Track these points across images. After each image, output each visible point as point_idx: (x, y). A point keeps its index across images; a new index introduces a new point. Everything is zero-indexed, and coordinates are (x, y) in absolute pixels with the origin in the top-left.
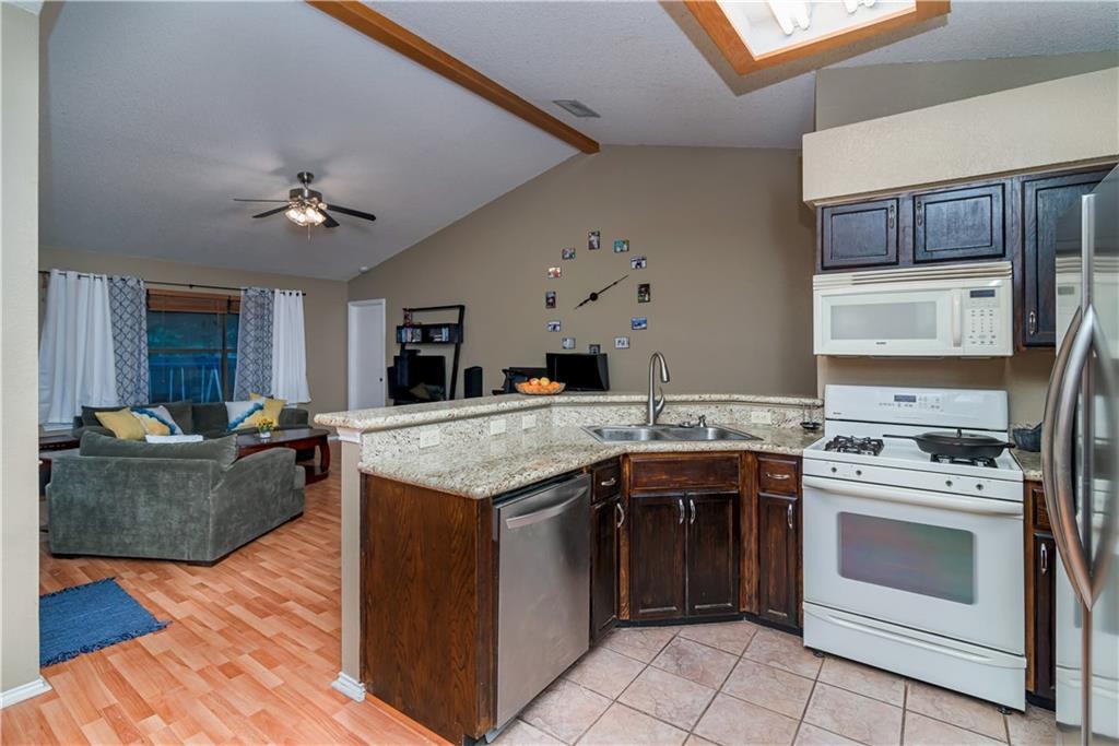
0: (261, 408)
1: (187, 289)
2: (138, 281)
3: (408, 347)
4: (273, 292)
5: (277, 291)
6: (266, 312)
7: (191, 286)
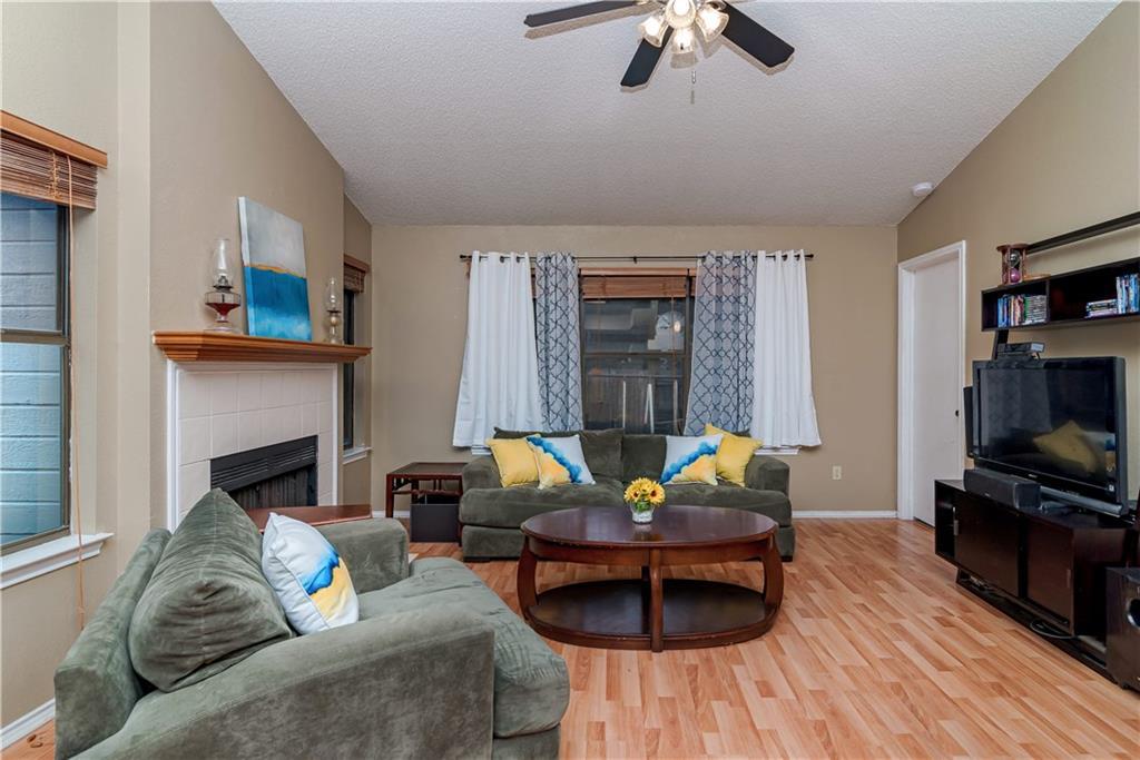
0: (712, 452)
1: (631, 264)
2: (565, 258)
3: (1013, 338)
4: (755, 258)
5: (761, 254)
6: (742, 290)
7: (635, 259)
